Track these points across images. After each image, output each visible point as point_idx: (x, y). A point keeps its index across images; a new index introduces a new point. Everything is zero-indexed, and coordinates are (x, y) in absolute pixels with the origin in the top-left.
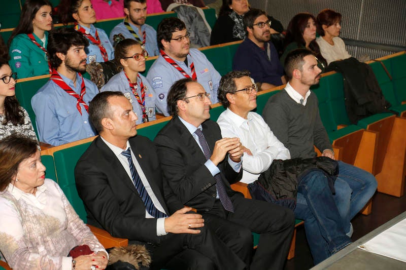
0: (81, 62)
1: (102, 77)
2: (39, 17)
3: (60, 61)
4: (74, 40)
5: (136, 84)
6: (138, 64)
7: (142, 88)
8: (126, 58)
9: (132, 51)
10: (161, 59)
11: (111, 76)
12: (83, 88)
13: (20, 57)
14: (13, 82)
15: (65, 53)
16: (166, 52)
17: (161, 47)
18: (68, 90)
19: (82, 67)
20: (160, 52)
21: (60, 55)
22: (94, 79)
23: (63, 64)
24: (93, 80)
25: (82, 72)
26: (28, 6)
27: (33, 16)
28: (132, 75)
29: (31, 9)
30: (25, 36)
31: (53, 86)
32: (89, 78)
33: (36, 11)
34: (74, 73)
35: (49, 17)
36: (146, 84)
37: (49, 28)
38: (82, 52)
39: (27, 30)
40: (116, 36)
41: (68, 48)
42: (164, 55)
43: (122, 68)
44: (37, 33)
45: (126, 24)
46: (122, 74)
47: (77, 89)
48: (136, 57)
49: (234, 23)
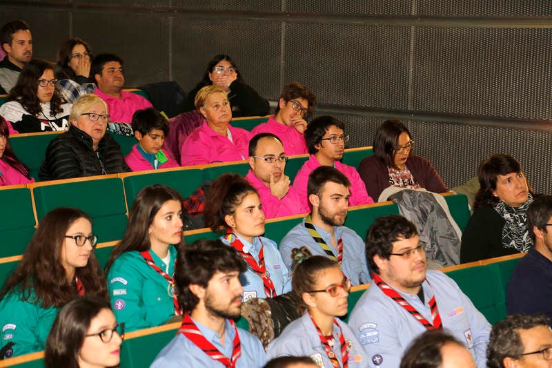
0: (233, 301)
1: (268, 324)
2: (160, 220)
3: (196, 300)
4: (220, 261)
5: (331, 337)
6: (336, 303)
7: (344, 345)
8: (313, 292)
9: (325, 278)
10: (375, 291)
11: (285, 324)
12: (237, 346)
13: (124, 292)
14: (117, 340)
15: (204, 284)
16: (384, 277)
17: (373, 268)
18: (210, 349)
19: (234, 309)
20: (372, 277)
21: (196, 289)
22: (255, 329)
23: (201, 305)
24: (254, 331)
25: (236, 319)
26: (142, 204)
27: (150, 221)
28: (324, 322)
29: (146, 209)
30: (136, 254)
31: (184, 348)
32: (246, 327)
33: (155, 211)
34: (221, 320)
35: (177, 221)
36: (349, 337)
37: (176, 240)
38: (235, 282)
39: (141, 245)
40: (295, 251)
41: (210, 277)
42: (379, 283)
43: (305, 308)
44: (157, 248)
45: (309, 226)
46: (306, 320)
47: (226, 351)
48: (333, 290)
49: (504, 221)
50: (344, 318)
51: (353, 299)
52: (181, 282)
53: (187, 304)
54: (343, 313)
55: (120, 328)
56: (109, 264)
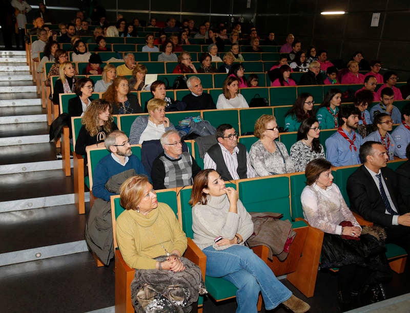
0: (355, 124)
1: (365, 132)
2: (334, 99)
3: (344, 122)
4: (353, 111)
5: (384, 138)
6: (387, 127)
7: (388, 141)
8: (380, 123)
9: (385, 119)
10: (402, 126)
11: (370, 133)
12: (354, 137)
13: (321, 119)
14: (319, 131)
15: (347, 118)
16: (406, 122)
17: (403, 119)
18: (346, 137)
19: (355, 126)
20: (402, 122)
21: (344, 119)
22: (361, 133)
23: (345, 123)
24: (360, 134)
25: (355, 129)
26: (330, 93)
27: (331, 98)
28: (383, 133)
30: (325, 108)
31: (338, 135)
32: (358, 132)
33: (333, 96)
34: (350, 129)
35: (339, 99)
36: (391, 139)
37: (338, 105)
38: (357, 118)
39: (327, 105)
40: (375, 112)
41: (349, 116)
42: (404, 124)
43: (378, 129)
44: (332, 107)
45: (381, 105)
46: (377, 132)
47: (351, 138)
48: (387, 122)
50: (390, 132)
51: (394, 128)
52: (340, 116)
53: (341, 123)
54: (390, 130)
55: (320, 127)
56: (318, 110)
